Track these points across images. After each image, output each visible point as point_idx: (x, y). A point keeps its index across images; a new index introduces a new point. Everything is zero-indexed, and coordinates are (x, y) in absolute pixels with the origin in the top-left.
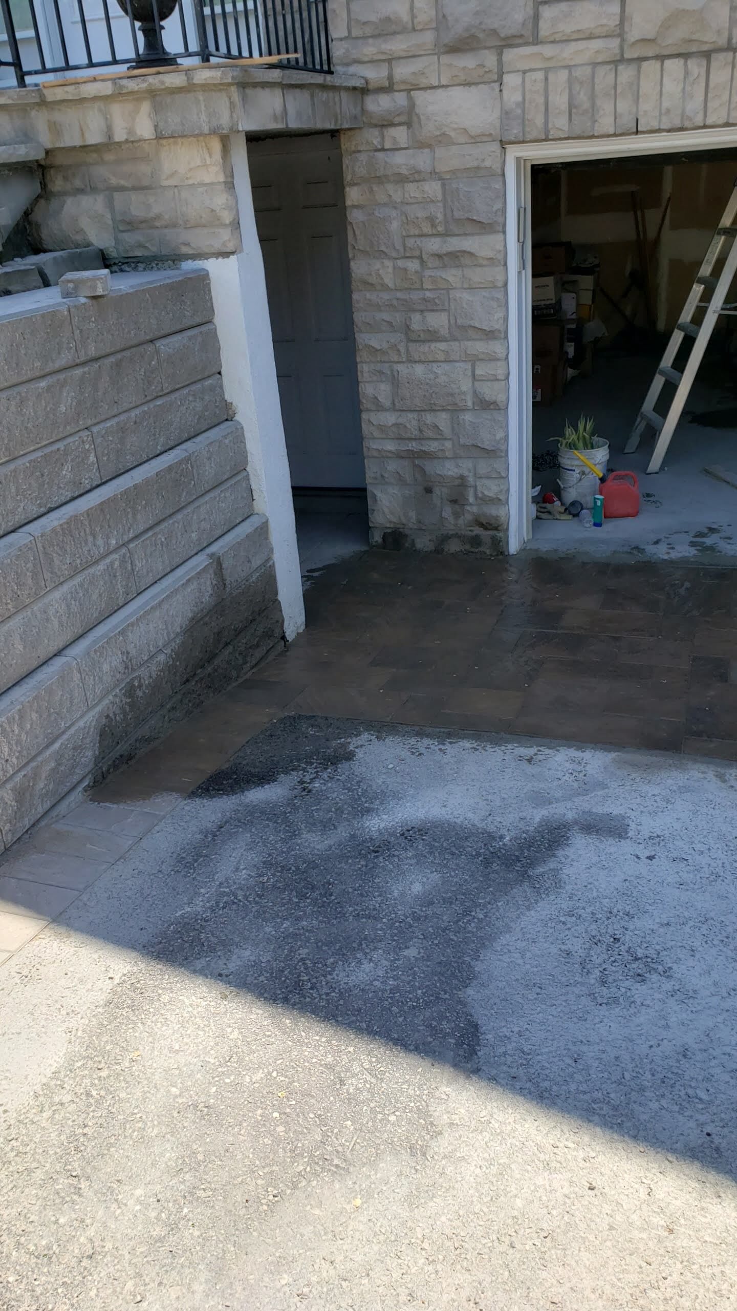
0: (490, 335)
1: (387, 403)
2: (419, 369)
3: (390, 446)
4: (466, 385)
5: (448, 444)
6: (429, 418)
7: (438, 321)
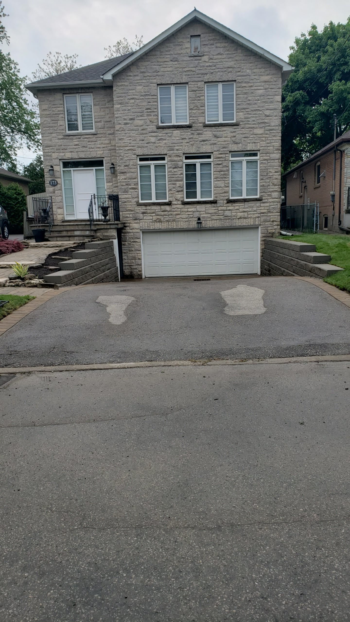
1: (126, 259)
2: (131, 255)
3: (127, 264)
4: (137, 257)
7: (133, 249)
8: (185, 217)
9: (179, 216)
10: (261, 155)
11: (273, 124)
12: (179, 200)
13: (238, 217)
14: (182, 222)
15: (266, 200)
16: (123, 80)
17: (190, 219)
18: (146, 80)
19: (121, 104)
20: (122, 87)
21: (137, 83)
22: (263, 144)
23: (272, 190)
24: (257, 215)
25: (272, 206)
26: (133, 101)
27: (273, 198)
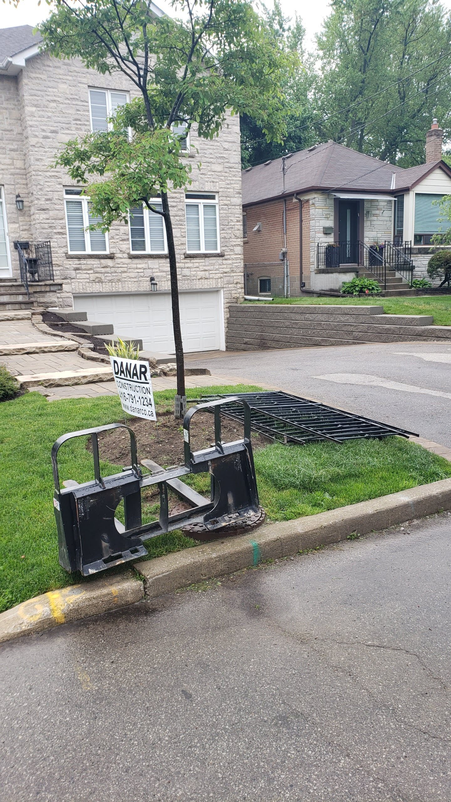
8: (133, 276)
9: (125, 274)
10: (221, 198)
11: (232, 161)
12: (124, 253)
13: (198, 278)
14: (130, 283)
15: (229, 257)
16: (37, 71)
17: (140, 279)
18: (71, 76)
19: (36, 106)
20: (38, 81)
21: (60, 79)
22: (223, 184)
23: (235, 243)
24: (219, 275)
25: (235, 264)
26: (54, 105)
27: (236, 254)
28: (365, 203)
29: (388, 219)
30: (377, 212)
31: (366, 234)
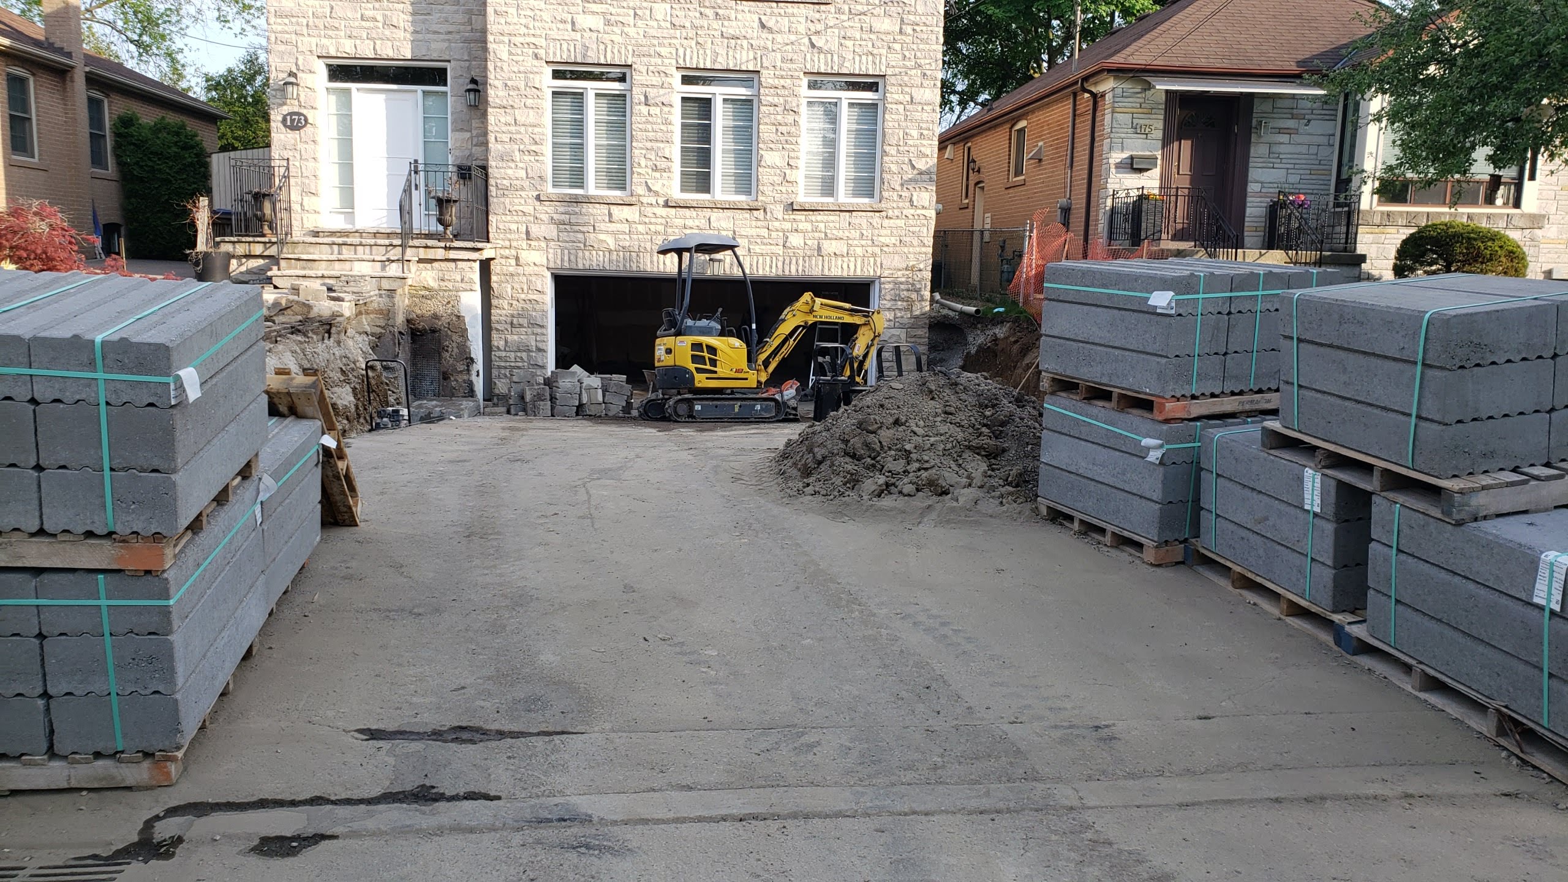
0: (542, 327)
1: (503, 349)
2: (515, 337)
3: (503, 364)
4: (533, 343)
5: (526, 364)
6: (519, 354)
9: (660, 238)
10: (888, 89)
11: (922, 9)
12: (658, 195)
15: (897, 212)
22: (896, 59)
24: (872, 250)
25: (913, 229)
27: (919, 208)
28: (1255, 100)
29: (1324, 140)
30: (1291, 123)
31: (1254, 173)
